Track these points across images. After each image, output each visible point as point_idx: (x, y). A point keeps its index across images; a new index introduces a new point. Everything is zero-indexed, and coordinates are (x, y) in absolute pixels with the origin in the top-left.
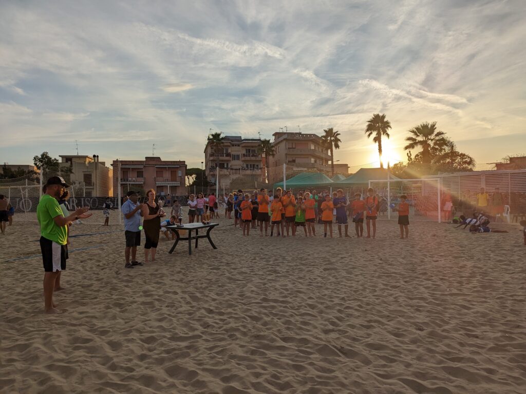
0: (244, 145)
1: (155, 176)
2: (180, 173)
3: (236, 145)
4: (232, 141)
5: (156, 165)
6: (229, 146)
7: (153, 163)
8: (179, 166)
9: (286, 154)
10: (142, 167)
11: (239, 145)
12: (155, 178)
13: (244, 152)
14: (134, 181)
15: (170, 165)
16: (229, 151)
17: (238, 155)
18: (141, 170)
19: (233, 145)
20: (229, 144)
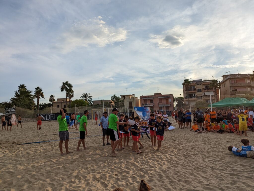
0: (203, 84)
1: (158, 102)
2: (170, 100)
3: (199, 84)
4: (197, 82)
5: (158, 97)
6: (195, 85)
7: (158, 96)
8: (169, 97)
9: (230, 87)
10: (152, 98)
11: (201, 84)
12: (158, 103)
13: (204, 87)
14: (149, 105)
15: (165, 97)
16: (195, 87)
17: (200, 89)
18: (152, 100)
19: (197, 84)
20: (195, 84)
